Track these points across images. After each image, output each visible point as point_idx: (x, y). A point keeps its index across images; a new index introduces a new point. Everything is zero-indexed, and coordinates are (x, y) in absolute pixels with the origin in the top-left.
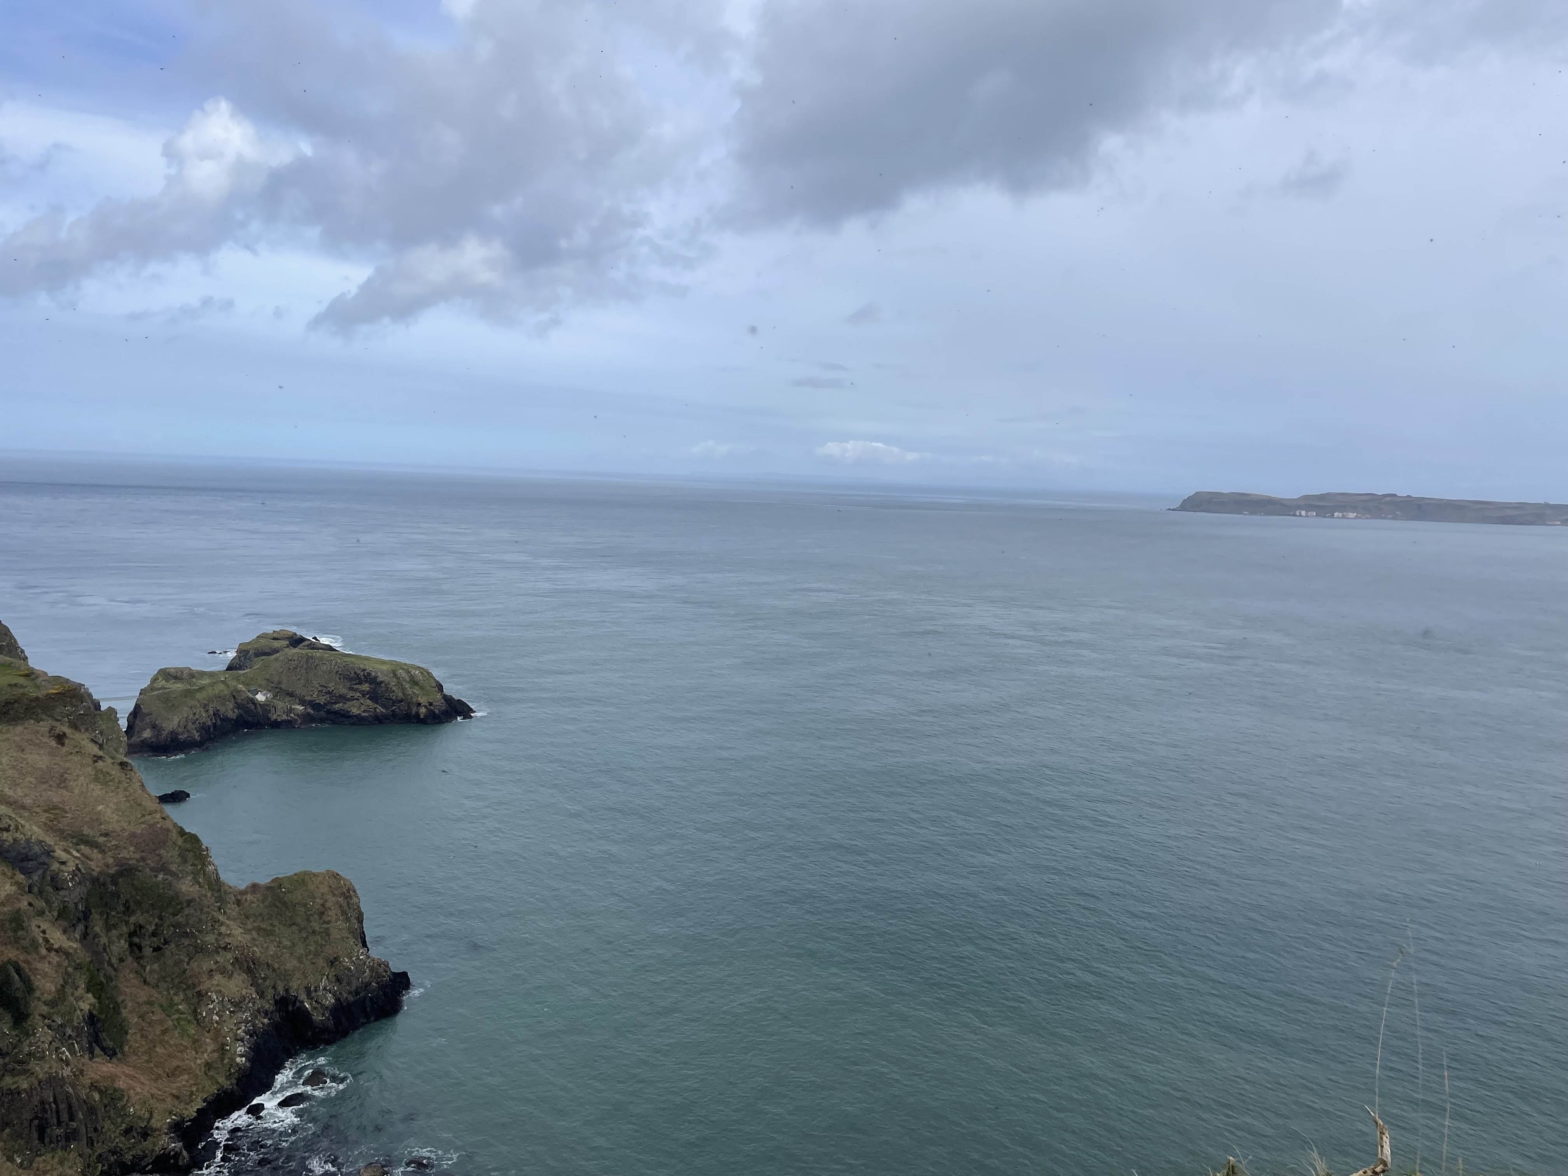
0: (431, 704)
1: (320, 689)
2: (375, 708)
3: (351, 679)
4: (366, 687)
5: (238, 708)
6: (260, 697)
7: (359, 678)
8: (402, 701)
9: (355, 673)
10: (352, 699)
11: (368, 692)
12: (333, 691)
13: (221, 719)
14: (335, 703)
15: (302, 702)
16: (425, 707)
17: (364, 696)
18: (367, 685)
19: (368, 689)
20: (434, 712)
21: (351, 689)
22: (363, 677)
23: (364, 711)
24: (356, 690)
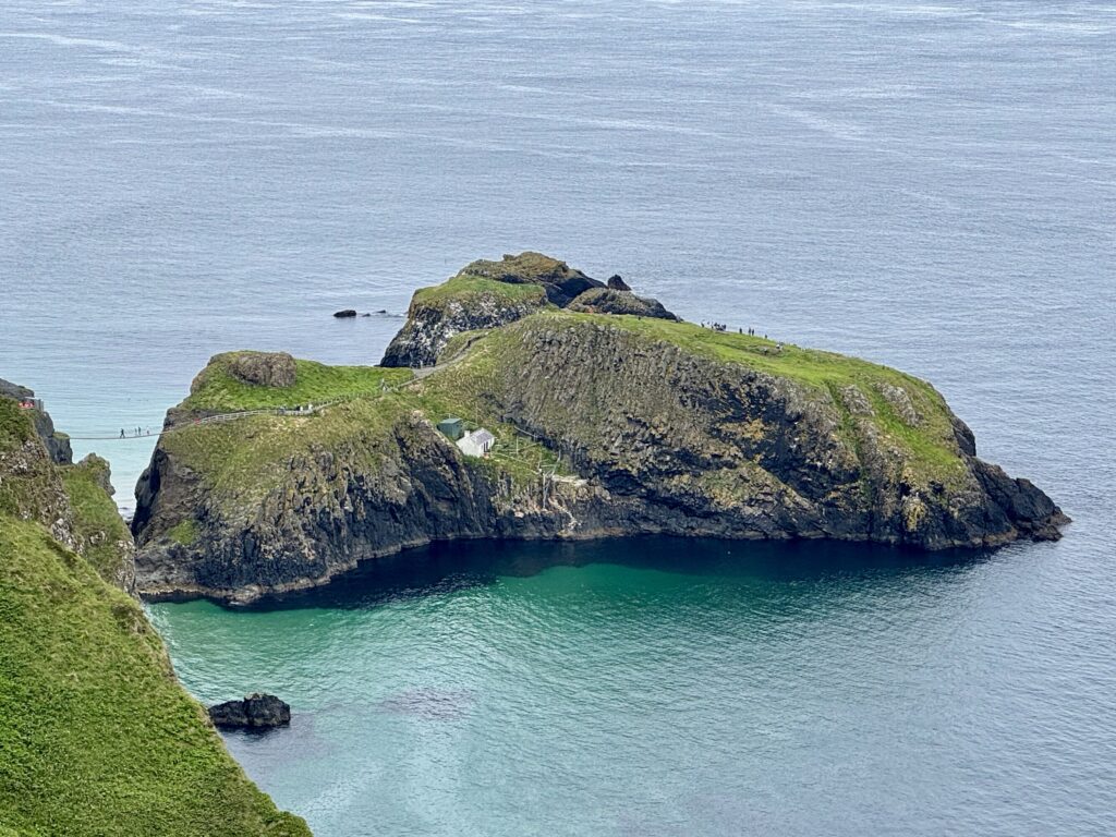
0: (939, 490)
1: (629, 429)
2: (781, 494)
3: (712, 406)
4: (755, 430)
5: (413, 474)
6: (471, 445)
7: (737, 403)
8: (854, 476)
9: (726, 387)
10: (717, 463)
11: (761, 446)
12: (664, 436)
13: (367, 502)
14: (670, 474)
15: (582, 467)
16: (923, 497)
17: (749, 455)
18: (758, 424)
19: (760, 436)
20: (947, 516)
21: (714, 433)
22: (747, 402)
23: (750, 503)
24: (726, 438)
